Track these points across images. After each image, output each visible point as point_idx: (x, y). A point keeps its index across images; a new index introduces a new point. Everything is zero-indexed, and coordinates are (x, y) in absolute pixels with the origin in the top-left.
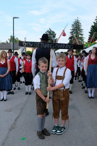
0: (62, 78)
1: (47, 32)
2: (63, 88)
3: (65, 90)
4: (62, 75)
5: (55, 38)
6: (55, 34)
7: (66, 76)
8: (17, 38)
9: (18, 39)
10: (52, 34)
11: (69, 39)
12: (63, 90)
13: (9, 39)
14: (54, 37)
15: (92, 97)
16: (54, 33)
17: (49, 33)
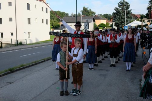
0: (76, 56)
1: (120, 3)
2: (77, 63)
3: (78, 64)
4: (77, 54)
5: (129, 10)
6: (129, 5)
7: (79, 54)
8: (90, 9)
9: (91, 11)
10: (125, 5)
11: (147, 9)
12: (77, 64)
13: (81, 11)
14: (128, 8)
15: (128, 70)
16: (128, 3)
17: (122, 4)
